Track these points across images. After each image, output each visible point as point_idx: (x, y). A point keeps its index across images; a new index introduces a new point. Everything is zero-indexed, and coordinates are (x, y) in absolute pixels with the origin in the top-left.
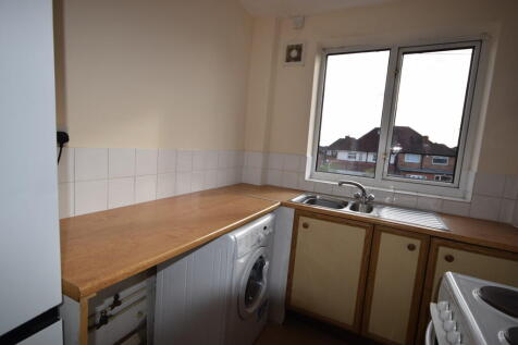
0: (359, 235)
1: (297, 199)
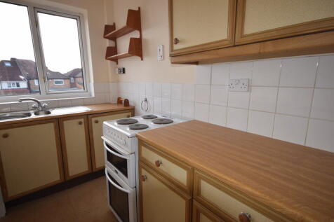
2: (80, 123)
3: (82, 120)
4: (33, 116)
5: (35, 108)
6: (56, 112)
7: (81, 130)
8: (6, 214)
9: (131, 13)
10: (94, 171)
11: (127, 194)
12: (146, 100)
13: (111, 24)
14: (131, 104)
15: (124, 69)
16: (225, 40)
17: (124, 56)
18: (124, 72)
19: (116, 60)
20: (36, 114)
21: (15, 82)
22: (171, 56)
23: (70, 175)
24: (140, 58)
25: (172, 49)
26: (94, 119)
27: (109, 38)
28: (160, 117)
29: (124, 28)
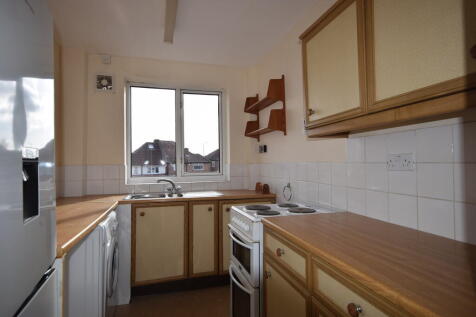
0: (181, 209)
1: (128, 198)
2: (210, 209)
3: (212, 206)
4: (167, 197)
5: (169, 190)
6: (187, 196)
7: (210, 217)
8: (131, 301)
9: (273, 83)
10: (221, 273)
11: (248, 295)
12: (289, 186)
13: (254, 95)
14: (272, 191)
15: (265, 147)
16: (358, 108)
17: (265, 132)
18: (265, 151)
19: (257, 136)
20: (170, 196)
21: (155, 167)
22: (307, 129)
23: (195, 272)
24: (282, 133)
25: (307, 121)
26: (225, 207)
27: (250, 111)
28: (301, 206)
29: (265, 100)
